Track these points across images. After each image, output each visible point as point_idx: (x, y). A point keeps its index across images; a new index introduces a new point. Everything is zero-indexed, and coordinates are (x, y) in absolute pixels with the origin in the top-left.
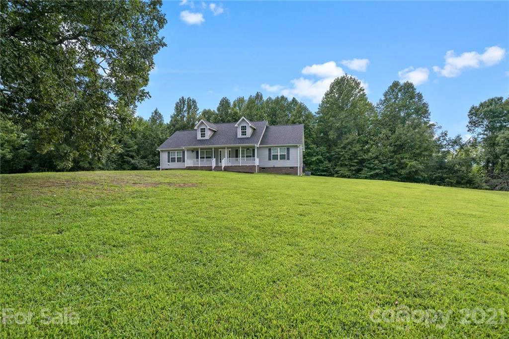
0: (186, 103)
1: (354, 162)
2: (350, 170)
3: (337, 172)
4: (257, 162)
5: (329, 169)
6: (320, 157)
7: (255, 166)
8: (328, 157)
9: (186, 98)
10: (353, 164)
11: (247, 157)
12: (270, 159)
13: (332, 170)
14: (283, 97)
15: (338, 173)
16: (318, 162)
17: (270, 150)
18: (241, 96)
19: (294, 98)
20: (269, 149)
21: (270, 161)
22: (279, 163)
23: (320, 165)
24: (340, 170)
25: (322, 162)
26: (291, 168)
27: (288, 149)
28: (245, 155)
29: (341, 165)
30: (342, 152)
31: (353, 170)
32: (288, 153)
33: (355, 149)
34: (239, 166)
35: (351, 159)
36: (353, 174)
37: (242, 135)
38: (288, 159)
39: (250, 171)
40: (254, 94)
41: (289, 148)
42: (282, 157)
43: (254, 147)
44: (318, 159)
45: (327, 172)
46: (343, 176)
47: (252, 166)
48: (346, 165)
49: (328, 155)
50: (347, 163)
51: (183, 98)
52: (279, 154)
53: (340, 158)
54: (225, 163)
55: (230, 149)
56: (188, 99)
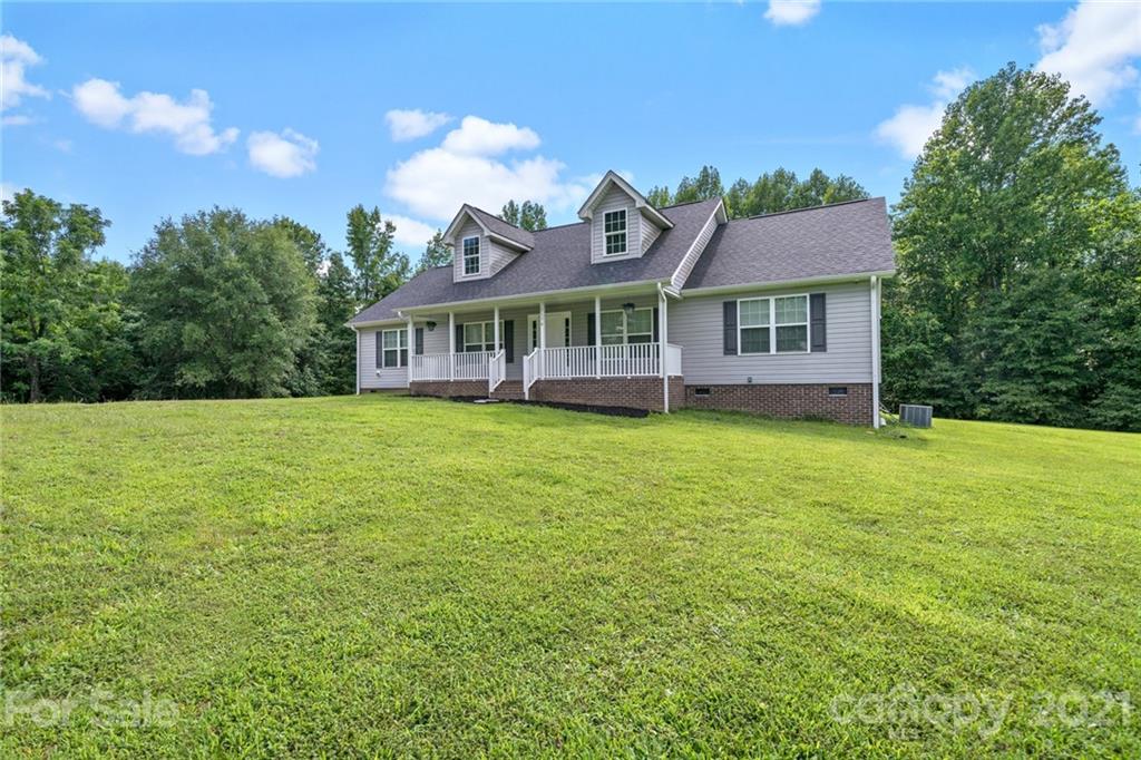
0: (519, 216)
1: (1064, 364)
2: (1046, 391)
3: (986, 400)
4: (670, 362)
5: (958, 386)
6: (918, 346)
7: (658, 381)
8: (947, 344)
9: (519, 204)
10: (1055, 369)
11: (631, 340)
12: (729, 349)
13: (966, 391)
14: (780, 175)
15: (996, 403)
16: (910, 362)
17: (729, 308)
18: (661, 187)
19: (817, 172)
20: (726, 305)
21: (730, 358)
22: (773, 368)
23: (919, 373)
24: (1002, 392)
25: (926, 364)
26: (833, 389)
27: (819, 301)
28: (625, 335)
29: (1006, 375)
30: (1008, 326)
31: (1058, 392)
32: (819, 320)
33: (1066, 314)
34: (593, 381)
35: (1046, 352)
36: (1062, 408)
37: (609, 251)
38: (820, 346)
39: (637, 404)
40: (694, 175)
41: (823, 296)
42: (791, 339)
43: (656, 296)
44: (910, 354)
45: (947, 397)
46: (1018, 415)
47: (646, 380)
48: (1026, 374)
49: (948, 338)
50: (1030, 367)
51: (511, 204)
52: (773, 326)
53: (999, 350)
54: (537, 366)
55: (568, 314)
56: (525, 205)
